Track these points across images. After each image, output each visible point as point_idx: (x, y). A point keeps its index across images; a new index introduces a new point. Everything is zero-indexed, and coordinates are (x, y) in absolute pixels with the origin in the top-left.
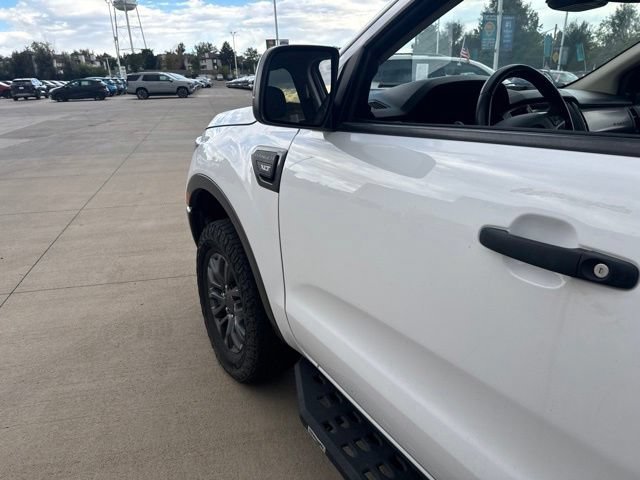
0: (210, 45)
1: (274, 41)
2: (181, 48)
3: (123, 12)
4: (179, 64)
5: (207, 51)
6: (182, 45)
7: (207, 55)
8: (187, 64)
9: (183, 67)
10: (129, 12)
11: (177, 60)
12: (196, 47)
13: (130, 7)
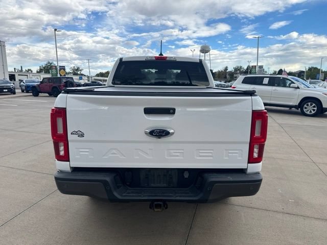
0: (241, 67)
1: (255, 66)
2: (226, 69)
3: (203, 54)
4: (224, 76)
5: (239, 70)
6: (227, 67)
7: (238, 72)
8: (228, 76)
9: (226, 77)
10: (206, 54)
11: (223, 74)
12: (234, 68)
13: (207, 52)
